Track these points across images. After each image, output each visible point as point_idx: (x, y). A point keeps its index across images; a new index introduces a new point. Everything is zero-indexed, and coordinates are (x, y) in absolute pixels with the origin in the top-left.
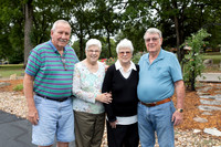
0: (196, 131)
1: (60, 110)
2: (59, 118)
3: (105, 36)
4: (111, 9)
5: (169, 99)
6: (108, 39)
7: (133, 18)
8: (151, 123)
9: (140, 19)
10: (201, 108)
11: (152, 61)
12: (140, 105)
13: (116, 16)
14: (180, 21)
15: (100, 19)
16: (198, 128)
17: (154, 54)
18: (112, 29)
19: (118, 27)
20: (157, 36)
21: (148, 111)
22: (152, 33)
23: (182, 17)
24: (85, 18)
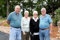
0: (57, 38)
1: (17, 31)
2: (17, 33)
3: (31, 10)
4: (33, 2)
5: (48, 28)
6: (32, 10)
7: (39, 4)
8: (43, 35)
9: (41, 5)
10: (59, 31)
11: (43, 17)
12: (40, 30)
13: (34, 4)
14: (53, 5)
15: (29, 4)
16: (58, 37)
17: (44, 15)
18: (33, 7)
19: (34, 7)
20: (45, 10)
21: (42, 31)
22: (43, 9)
23: (54, 4)
24: (25, 4)
